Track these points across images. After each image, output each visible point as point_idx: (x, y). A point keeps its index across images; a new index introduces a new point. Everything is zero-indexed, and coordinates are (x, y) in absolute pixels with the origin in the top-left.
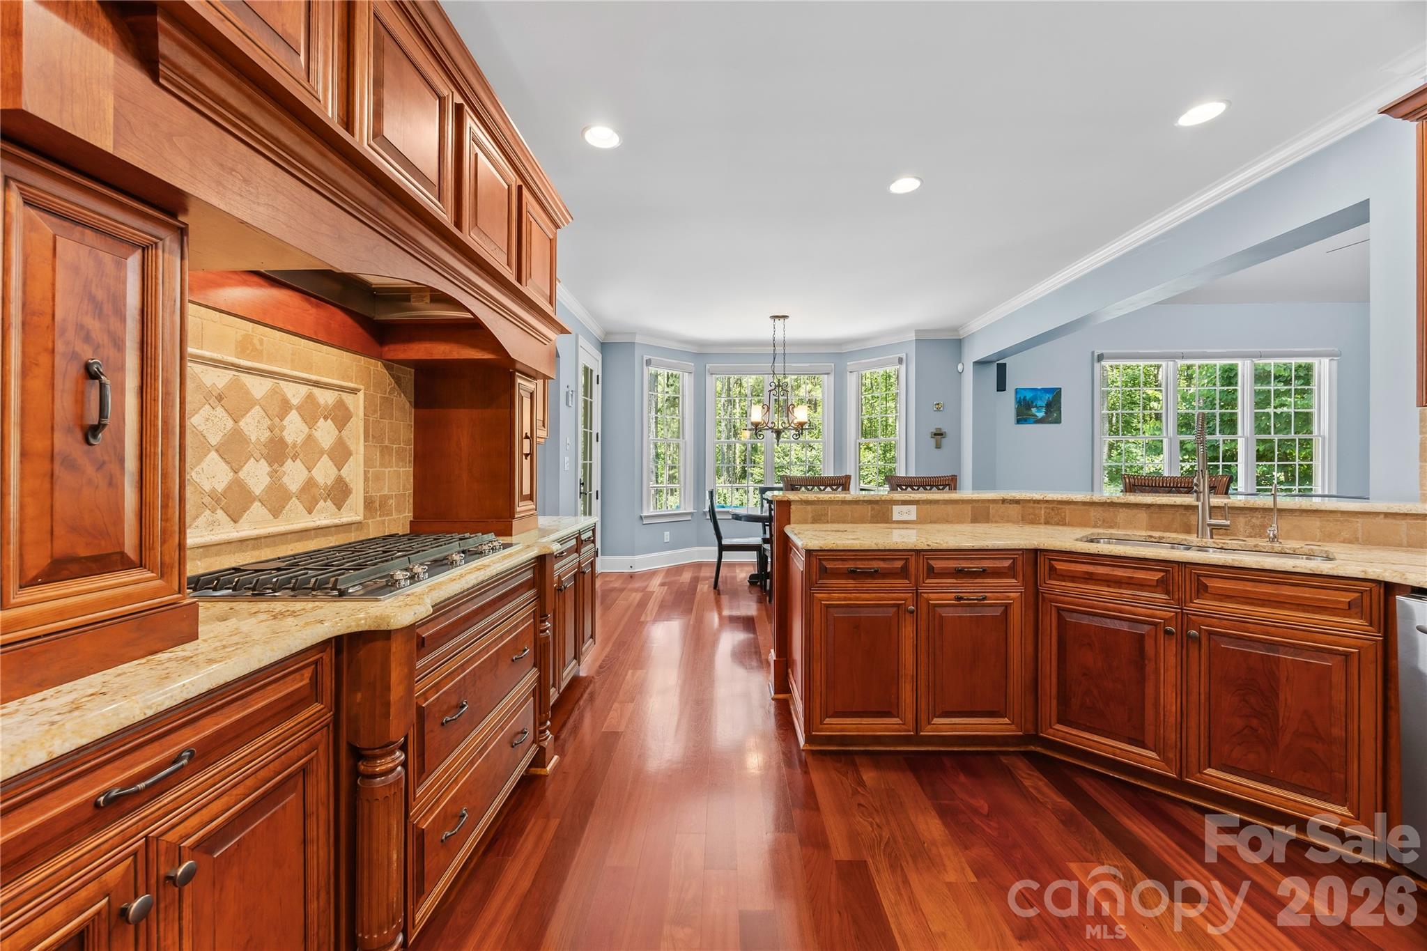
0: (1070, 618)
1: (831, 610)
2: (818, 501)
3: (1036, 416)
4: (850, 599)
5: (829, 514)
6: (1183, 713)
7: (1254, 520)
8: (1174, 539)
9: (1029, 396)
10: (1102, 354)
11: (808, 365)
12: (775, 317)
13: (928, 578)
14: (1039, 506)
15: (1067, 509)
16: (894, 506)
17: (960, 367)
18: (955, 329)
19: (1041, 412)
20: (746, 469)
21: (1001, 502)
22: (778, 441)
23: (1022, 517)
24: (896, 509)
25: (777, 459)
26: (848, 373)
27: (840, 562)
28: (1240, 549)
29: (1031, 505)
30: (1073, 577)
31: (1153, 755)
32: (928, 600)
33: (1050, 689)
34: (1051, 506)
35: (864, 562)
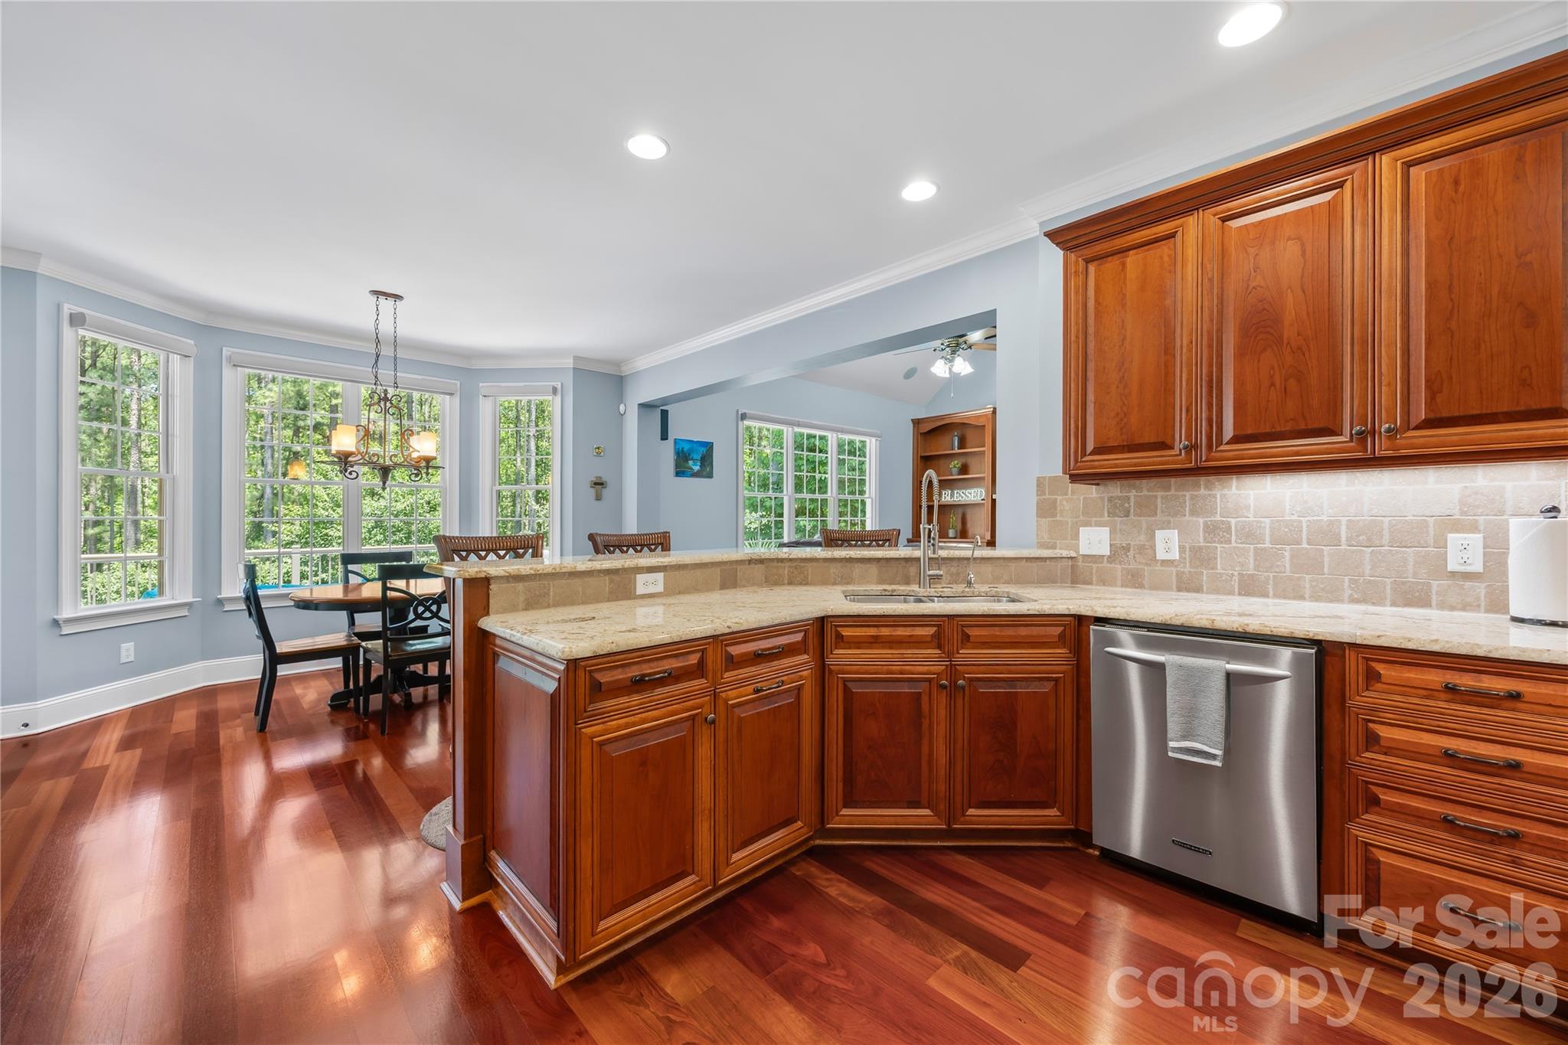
0: (856, 689)
1: (606, 748)
2: (536, 574)
3: (692, 469)
4: (634, 724)
5: (551, 593)
6: (951, 763)
7: (952, 569)
8: (903, 591)
9: (687, 447)
10: (745, 413)
11: (420, 377)
12: (377, 293)
13: (726, 671)
14: (783, 565)
15: (810, 567)
16: (638, 576)
17: (622, 408)
18: (617, 364)
19: (696, 465)
20: (264, 525)
21: (747, 562)
22: (384, 483)
23: (766, 578)
24: (641, 578)
25: (323, 512)
26: (481, 397)
27: (620, 670)
28: (952, 595)
29: (775, 564)
30: (858, 643)
31: (927, 812)
32: (726, 701)
33: (837, 771)
34: (794, 565)
35: (652, 665)
